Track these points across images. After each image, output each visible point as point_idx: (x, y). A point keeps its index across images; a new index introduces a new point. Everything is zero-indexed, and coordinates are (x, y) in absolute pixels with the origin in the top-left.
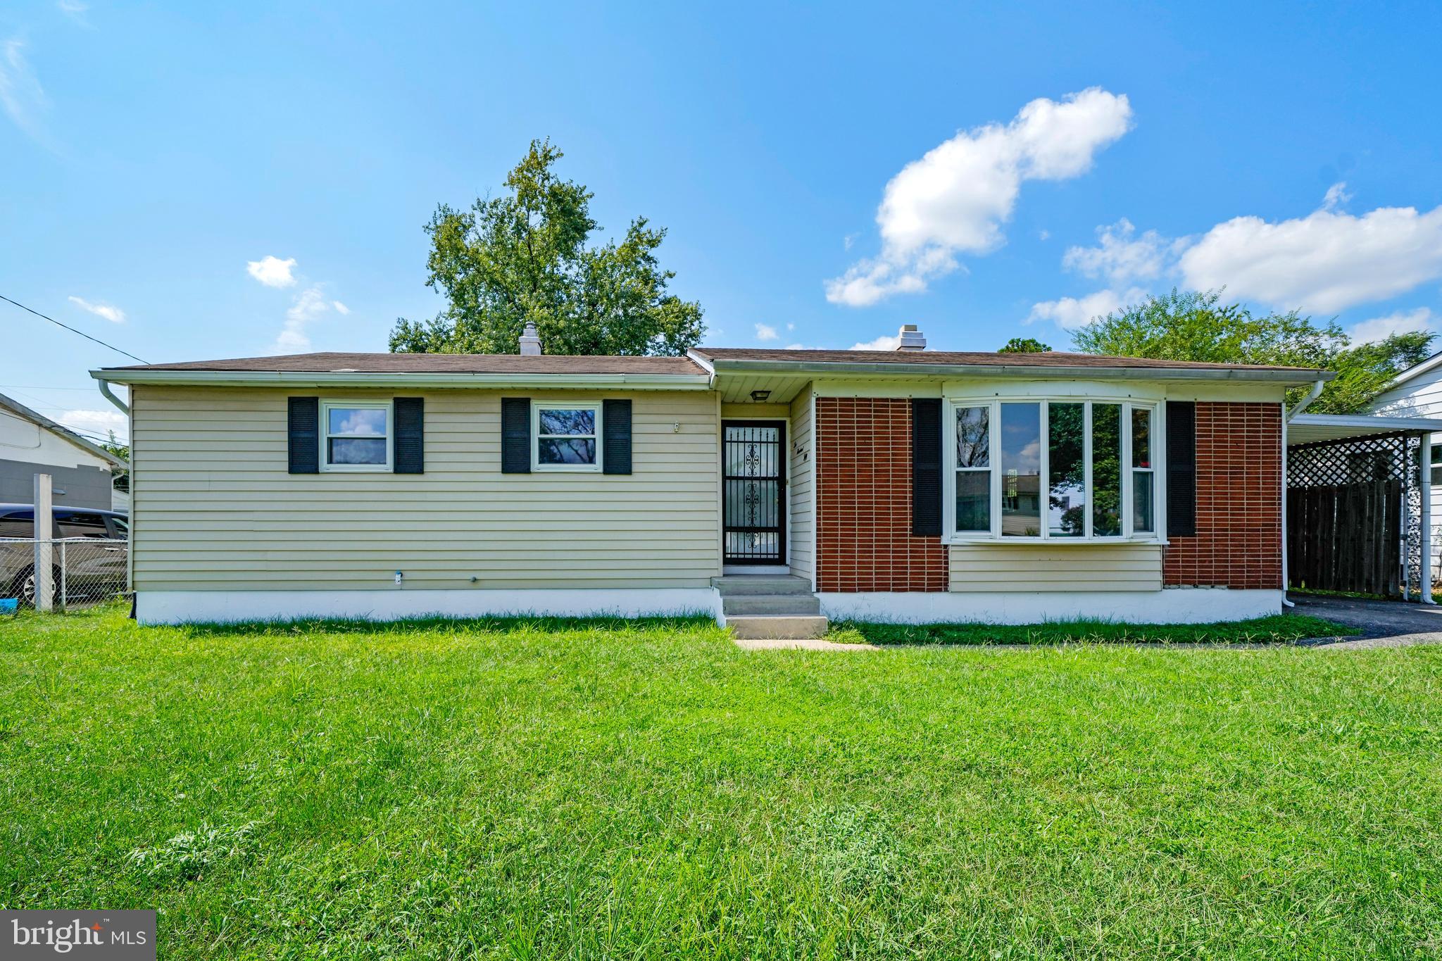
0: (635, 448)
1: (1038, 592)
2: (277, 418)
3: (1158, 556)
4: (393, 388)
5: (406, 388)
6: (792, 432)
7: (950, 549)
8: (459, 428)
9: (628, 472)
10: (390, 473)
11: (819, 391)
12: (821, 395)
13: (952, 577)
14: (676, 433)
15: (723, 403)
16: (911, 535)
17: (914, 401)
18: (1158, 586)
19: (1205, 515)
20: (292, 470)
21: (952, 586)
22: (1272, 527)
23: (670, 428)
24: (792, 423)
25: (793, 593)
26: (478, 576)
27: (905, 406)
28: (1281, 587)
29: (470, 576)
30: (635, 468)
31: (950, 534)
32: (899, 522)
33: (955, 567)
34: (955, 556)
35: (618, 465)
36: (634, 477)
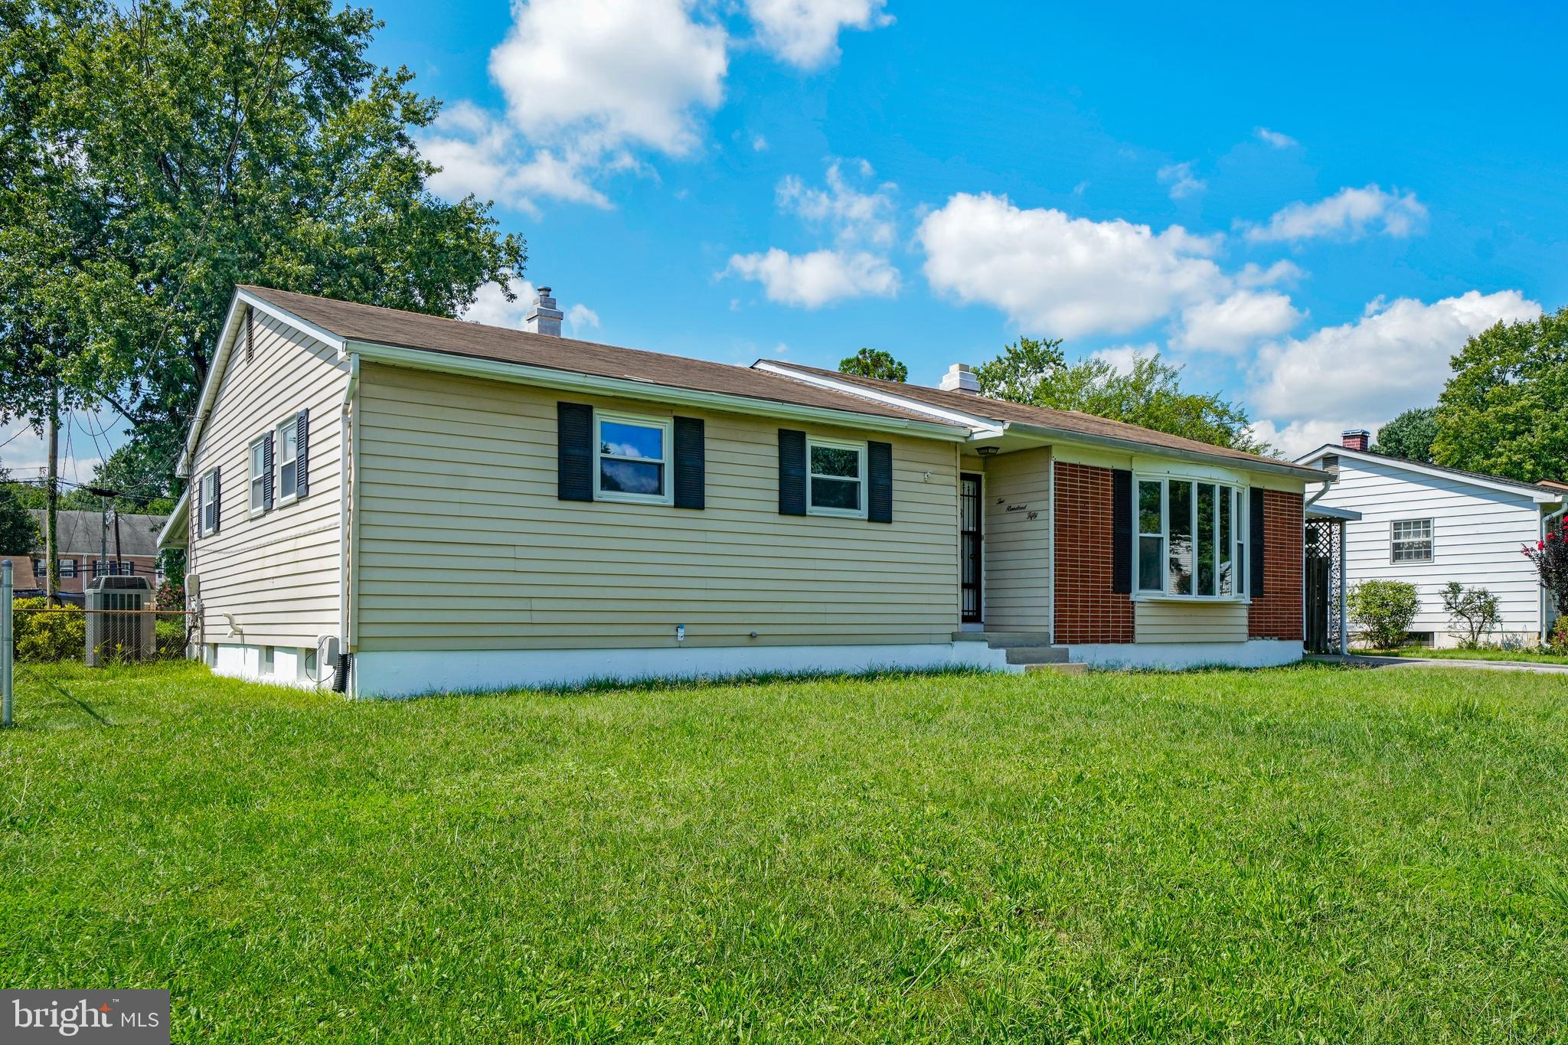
0: (895, 496)
1: (1183, 643)
2: (546, 427)
3: (1245, 613)
4: (674, 405)
5: (687, 406)
6: (987, 488)
7: (1137, 605)
8: (740, 459)
9: (889, 521)
10: (669, 507)
11: (1057, 456)
12: (1058, 460)
13: (1138, 630)
14: (926, 482)
15: (962, 456)
16: (1113, 592)
17: (1114, 471)
18: (1245, 637)
19: (1269, 582)
20: (562, 496)
21: (1138, 638)
22: (1299, 590)
23: (921, 477)
24: (988, 480)
25: (1037, 645)
26: (757, 630)
27: (1108, 475)
28: (1302, 639)
29: (748, 630)
30: (895, 516)
31: (1138, 595)
32: (1105, 580)
33: (1138, 621)
34: (1138, 611)
35: (881, 512)
36: (894, 526)
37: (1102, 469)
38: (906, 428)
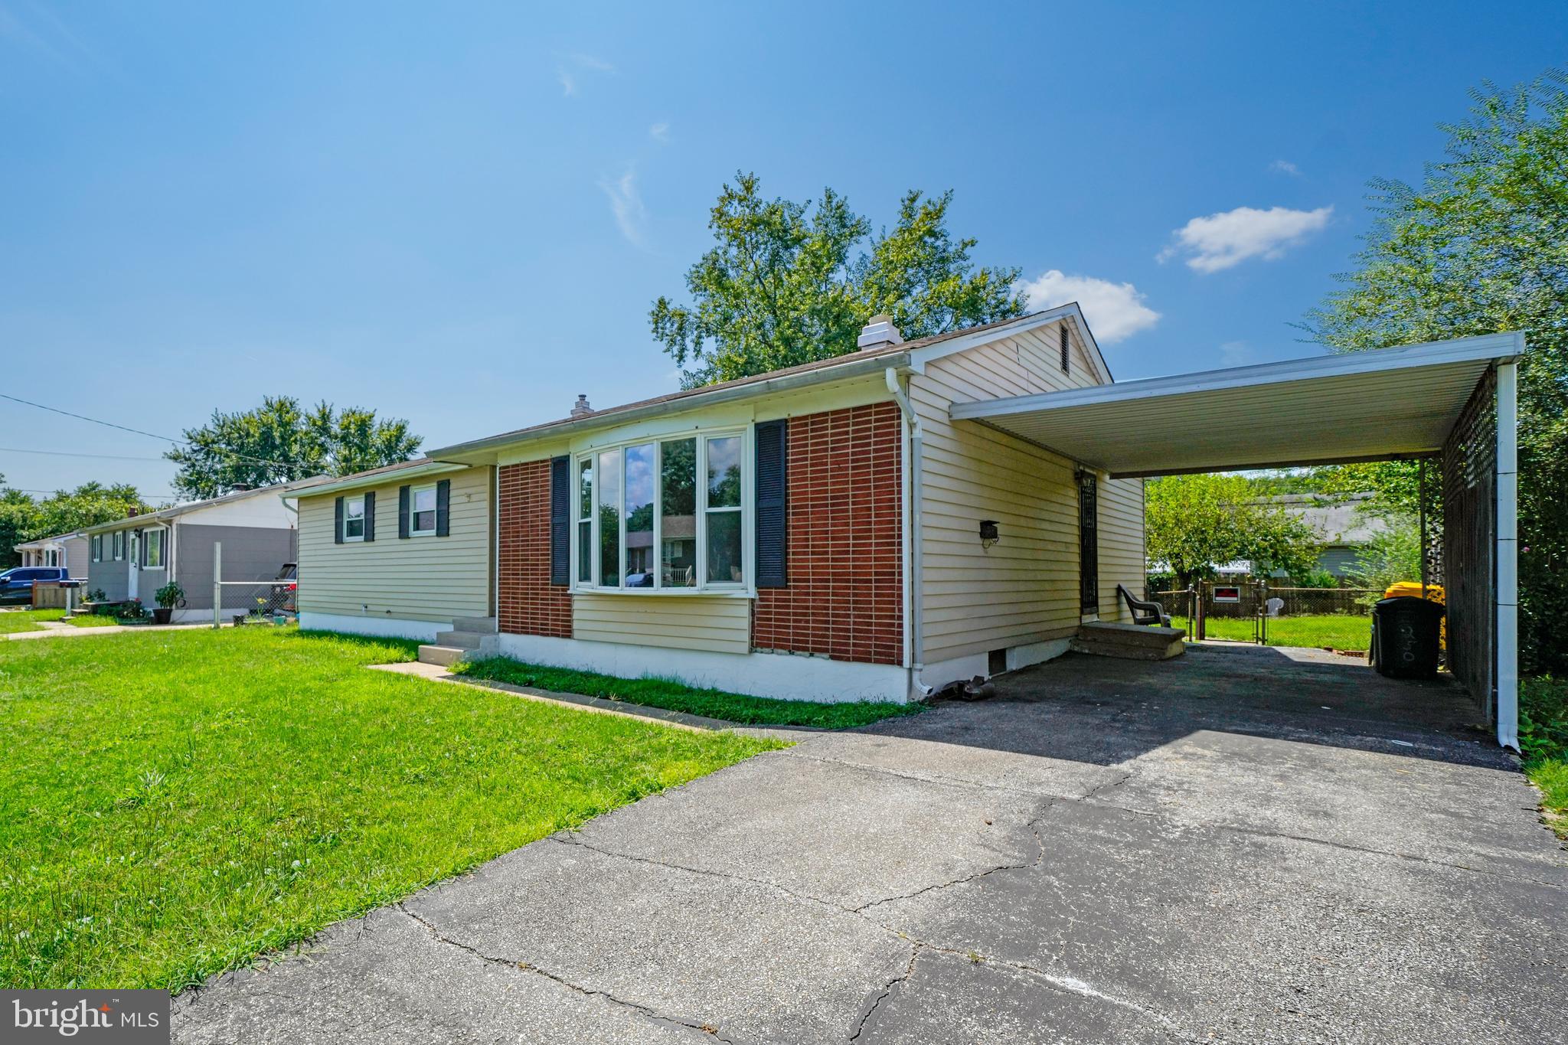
3: (745, 611)
7: (574, 598)
13: (576, 625)
16: (552, 585)
17: (553, 460)
18: (745, 648)
21: (576, 634)
27: (548, 466)
28: (901, 663)
30: (451, 530)
31: (576, 586)
33: (576, 616)
34: (576, 605)
35: (443, 530)
36: (451, 536)
37: (542, 462)
38: (428, 470)
